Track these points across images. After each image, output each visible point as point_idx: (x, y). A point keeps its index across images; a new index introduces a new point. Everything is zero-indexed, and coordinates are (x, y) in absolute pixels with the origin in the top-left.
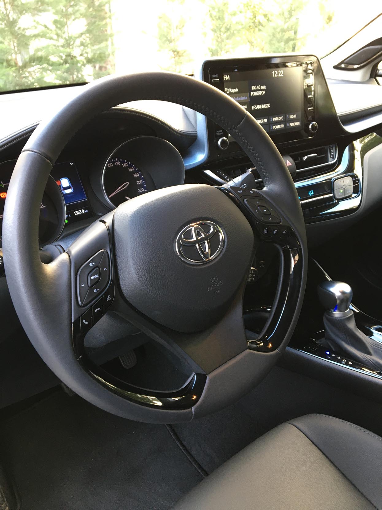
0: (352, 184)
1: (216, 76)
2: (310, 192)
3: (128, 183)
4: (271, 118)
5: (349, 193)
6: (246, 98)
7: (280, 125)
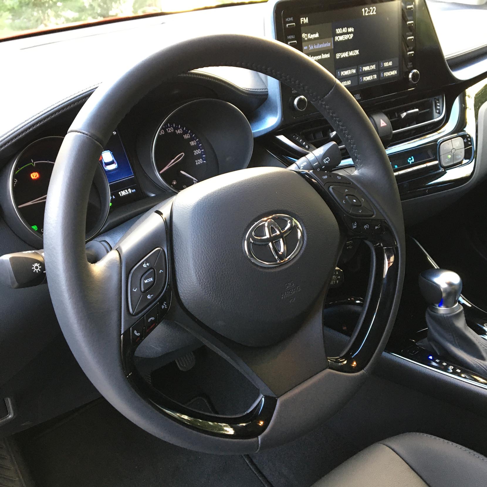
0: (464, 147)
1: (291, 19)
2: (410, 159)
3: (183, 154)
4: (361, 67)
5: (458, 159)
6: (329, 44)
7: (371, 75)
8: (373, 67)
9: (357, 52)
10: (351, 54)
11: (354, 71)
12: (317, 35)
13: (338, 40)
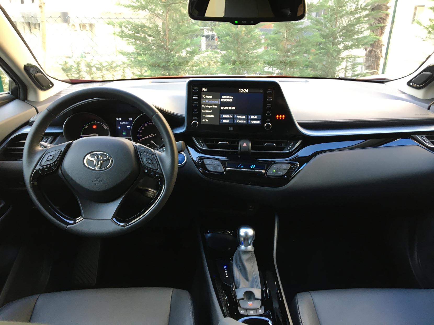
0: (288, 169)
1: (197, 88)
2: (253, 166)
3: (155, 134)
4: (236, 116)
6: (218, 102)
7: (242, 120)
8: (244, 117)
9: (234, 108)
10: (230, 108)
11: (231, 116)
12: (211, 97)
13: (223, 101)
